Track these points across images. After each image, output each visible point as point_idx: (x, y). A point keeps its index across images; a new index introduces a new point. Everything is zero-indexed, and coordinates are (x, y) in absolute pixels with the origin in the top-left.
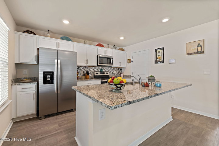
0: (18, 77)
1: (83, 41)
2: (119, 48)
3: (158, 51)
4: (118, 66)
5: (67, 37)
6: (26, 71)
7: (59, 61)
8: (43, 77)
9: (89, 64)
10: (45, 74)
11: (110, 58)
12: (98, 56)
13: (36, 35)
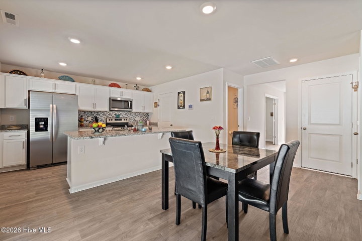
0: (2, 124)
1: (90, 79)
2: (143, 87)
3: (180, 95)
4: (141, 111)
5: (67, 77)
6: (13, 117)
7: (55, 106)
8: (34, 124)
9: (97, 109)
10: (38, 121)
11: (127, 101)
12: (110, 98)
13: (26, 75)
